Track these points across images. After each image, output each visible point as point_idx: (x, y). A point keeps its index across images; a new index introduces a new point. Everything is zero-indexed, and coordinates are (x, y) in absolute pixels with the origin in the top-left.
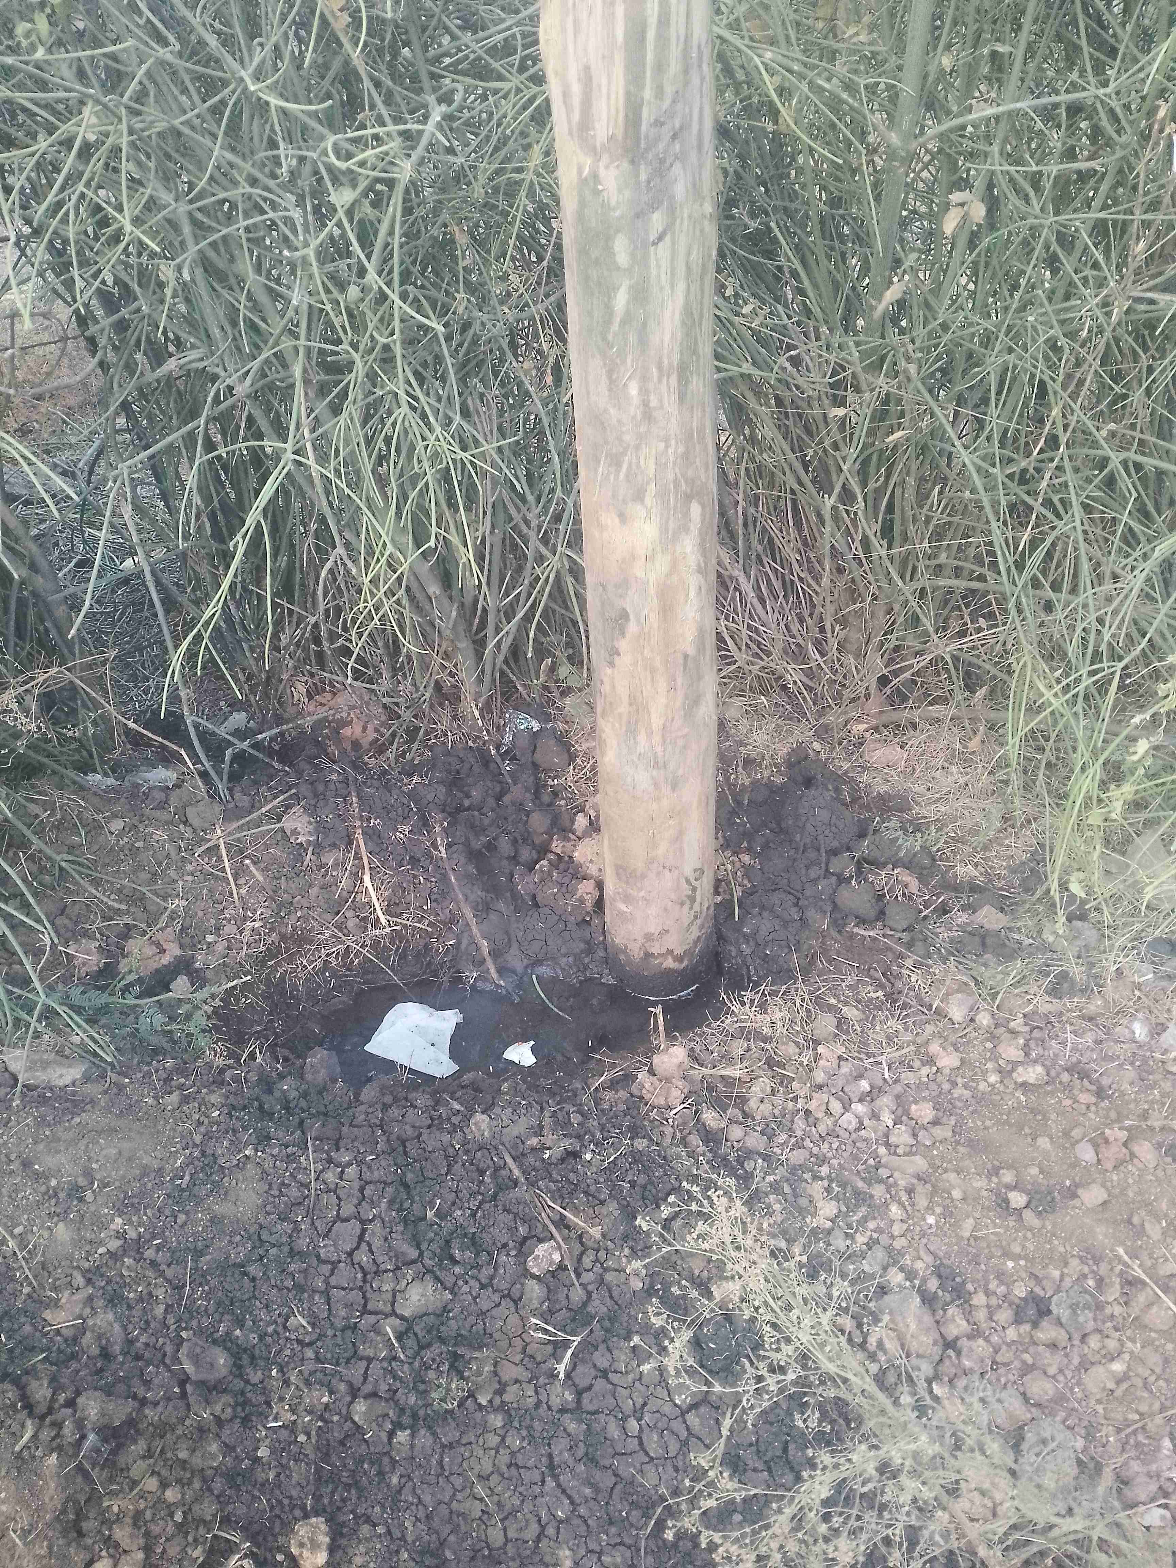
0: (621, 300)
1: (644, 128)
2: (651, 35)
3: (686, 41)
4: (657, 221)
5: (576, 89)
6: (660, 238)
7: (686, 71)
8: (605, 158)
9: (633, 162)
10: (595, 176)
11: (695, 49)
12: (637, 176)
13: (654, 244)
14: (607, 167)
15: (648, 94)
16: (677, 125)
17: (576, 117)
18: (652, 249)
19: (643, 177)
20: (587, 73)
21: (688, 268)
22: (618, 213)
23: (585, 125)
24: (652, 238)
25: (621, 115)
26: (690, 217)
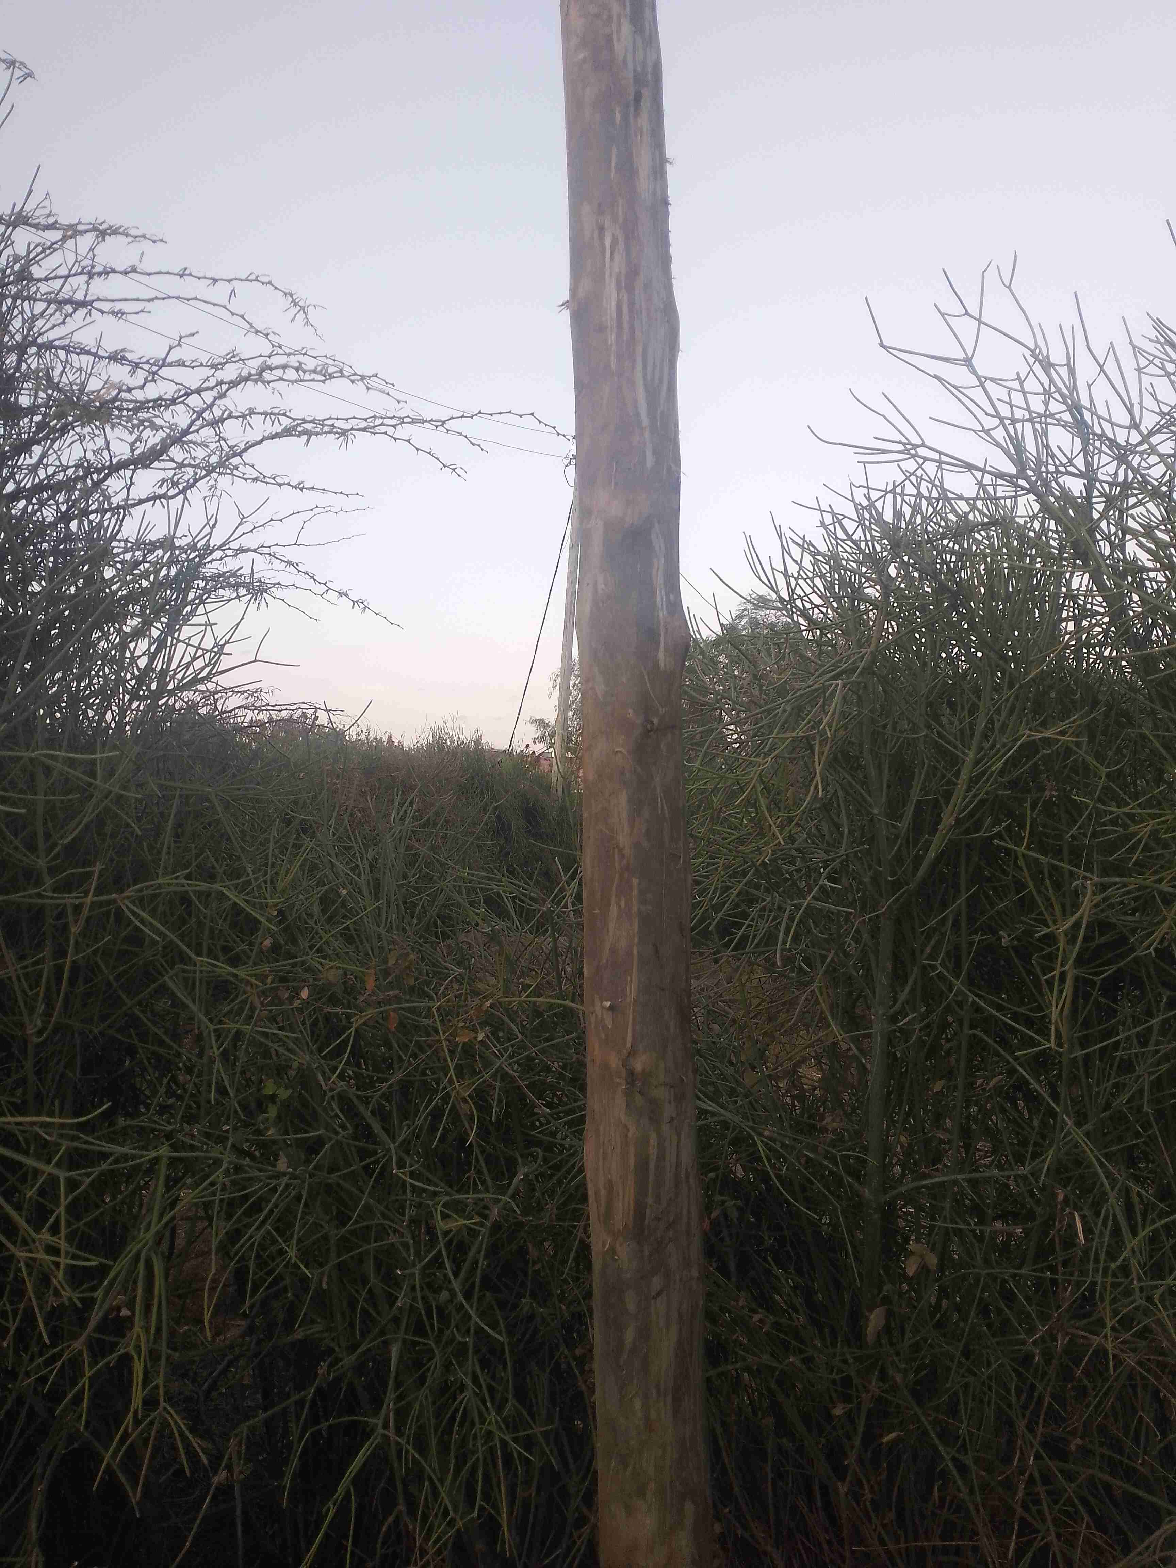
0: (629, 1336)
1: (647, 1222)
2: (652, 1165)
3: (677, 1166)
4: (656, 1282)
5: (603, 1192)
6: (659, 1294)
7: (677, 1186)
8: (621, 1239)
9: (638, 1243)
10: (613, 1250)
11: (683, 1171)
12: (642, 1251)
13: (654, 1298)
14: (621, 1245)
15: (650, 1200)
16: (671, 1220)
17: (602, 1210)
18: (653, 1302)
19: (646, 1253)
20: (610, 1185)
21: (680, 1316)
22: (628, 1276)
23: (608, 1215)
24: (653, 1294)
25: (631, 1213)
26: (681, 1280)
